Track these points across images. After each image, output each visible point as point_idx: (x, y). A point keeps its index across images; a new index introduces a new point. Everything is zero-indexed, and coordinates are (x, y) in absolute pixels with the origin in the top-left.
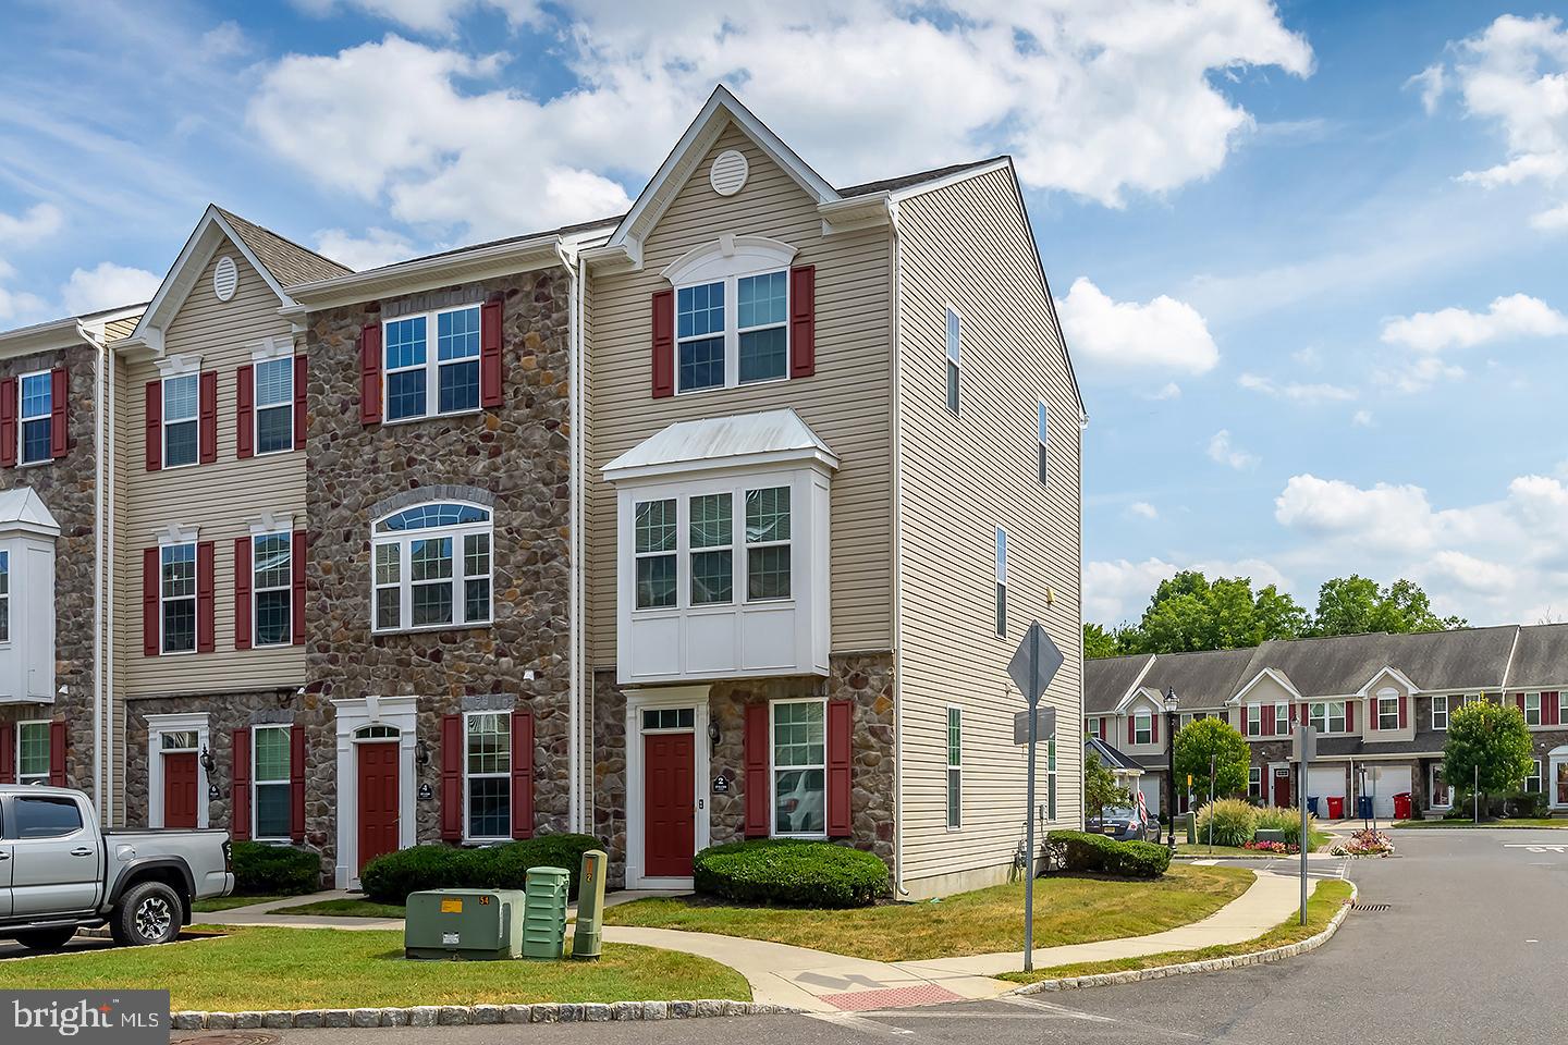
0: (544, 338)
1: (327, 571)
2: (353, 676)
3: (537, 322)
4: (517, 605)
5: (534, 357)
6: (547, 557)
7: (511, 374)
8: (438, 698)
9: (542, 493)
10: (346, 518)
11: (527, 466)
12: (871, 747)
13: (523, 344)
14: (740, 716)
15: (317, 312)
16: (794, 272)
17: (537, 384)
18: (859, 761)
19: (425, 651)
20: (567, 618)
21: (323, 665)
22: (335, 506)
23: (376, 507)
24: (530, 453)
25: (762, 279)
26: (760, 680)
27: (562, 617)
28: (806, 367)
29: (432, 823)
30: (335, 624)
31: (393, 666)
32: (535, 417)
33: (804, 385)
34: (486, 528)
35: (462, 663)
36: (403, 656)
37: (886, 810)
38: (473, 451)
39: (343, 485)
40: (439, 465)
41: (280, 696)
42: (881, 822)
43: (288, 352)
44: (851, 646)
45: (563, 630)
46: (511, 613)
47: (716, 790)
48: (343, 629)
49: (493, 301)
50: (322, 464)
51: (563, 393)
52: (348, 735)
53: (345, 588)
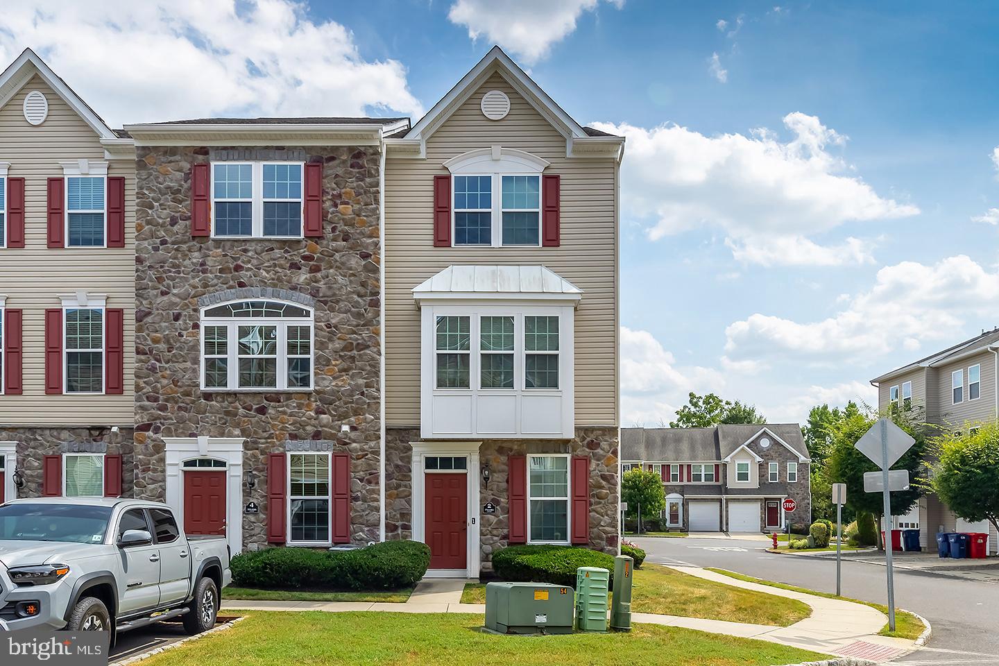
0: (358, 194)
1: (156, 341)
2: (182, 421)
3: (352, 182)
4: (335, 378)
5: (350, 206)
6: (362, 347)
7: (330, 216)
8: (263, 441)
9: (357, 301)
10: (176, 303)
11: (344, 282)
12: (602, 487)
13: (340, 196)
14: (504, 464)
15: (147, 147)
16: (546, 178)
17: (352, 225)
18: (593, 496)
19: (252, 406)
20: (378, 390)
21: (153, 411)
22: (164, 293)
23: (206, 298)
24: (346, 273)
25: (520, 179)
26: (519, 441)
27: (374, 390)
28: (554, 240)
29: (257, 530)
30: (165, 382)
31: (220, 416)
32: (351, 248)
33: (552, 251)
34: (309, 322)
35: (286, 417)
36: (230, 409)
37: (613, 527)
38: (295, 266)
39: (173, 279)
40: (264, 273)
41: (92, 432)
42: (609, 535)
43: (101, 172)
44: (588, 422)
45: (374, 399)
46: (329, 384)
47: (485, 511)
48: (172, 385)
49: (314, 162)
50: (151, 261)
51: (375, 234)
52: (177, 465)
53: (174, 355)
